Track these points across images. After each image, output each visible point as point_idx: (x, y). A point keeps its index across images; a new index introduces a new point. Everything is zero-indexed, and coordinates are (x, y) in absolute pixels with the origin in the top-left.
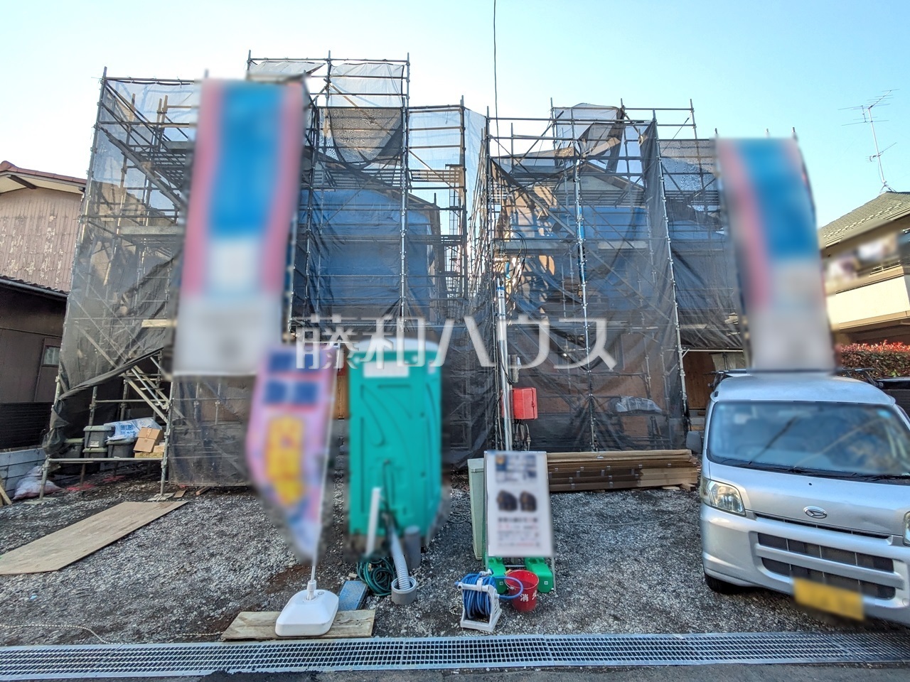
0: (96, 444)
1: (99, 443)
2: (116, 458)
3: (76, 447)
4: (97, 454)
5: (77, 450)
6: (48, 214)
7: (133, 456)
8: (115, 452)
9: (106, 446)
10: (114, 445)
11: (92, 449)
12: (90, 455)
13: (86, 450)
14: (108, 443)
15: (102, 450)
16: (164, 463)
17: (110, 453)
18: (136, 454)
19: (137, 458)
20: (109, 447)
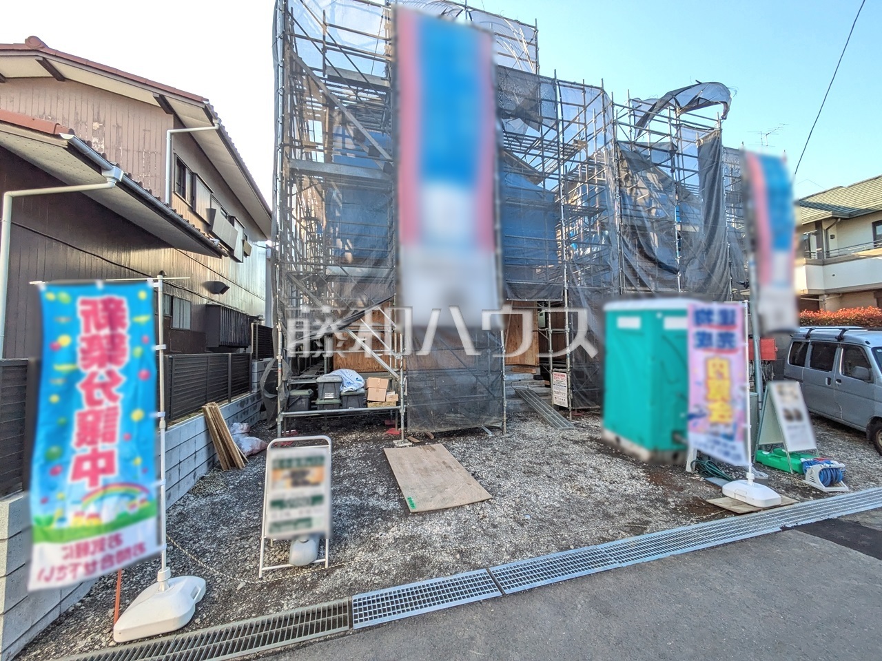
0: (331, 396)
1: (335, 395)
2: (351, 409)
3: (303, 400)
4: (332, 406)
5: (304, 402)
6: (90, 119)
7: (366, 406)
8: (349, 403)
9: (341, 397)
10: (348, 396)
11: (326, 401)
12: (323, 406)
13: (318, 402)
14: (342, 394)
15: (338, 401)
16: (402, 412)
17: (344, 404)
18: (369, 404)
19: (371, 407)
20: (343, 398)
